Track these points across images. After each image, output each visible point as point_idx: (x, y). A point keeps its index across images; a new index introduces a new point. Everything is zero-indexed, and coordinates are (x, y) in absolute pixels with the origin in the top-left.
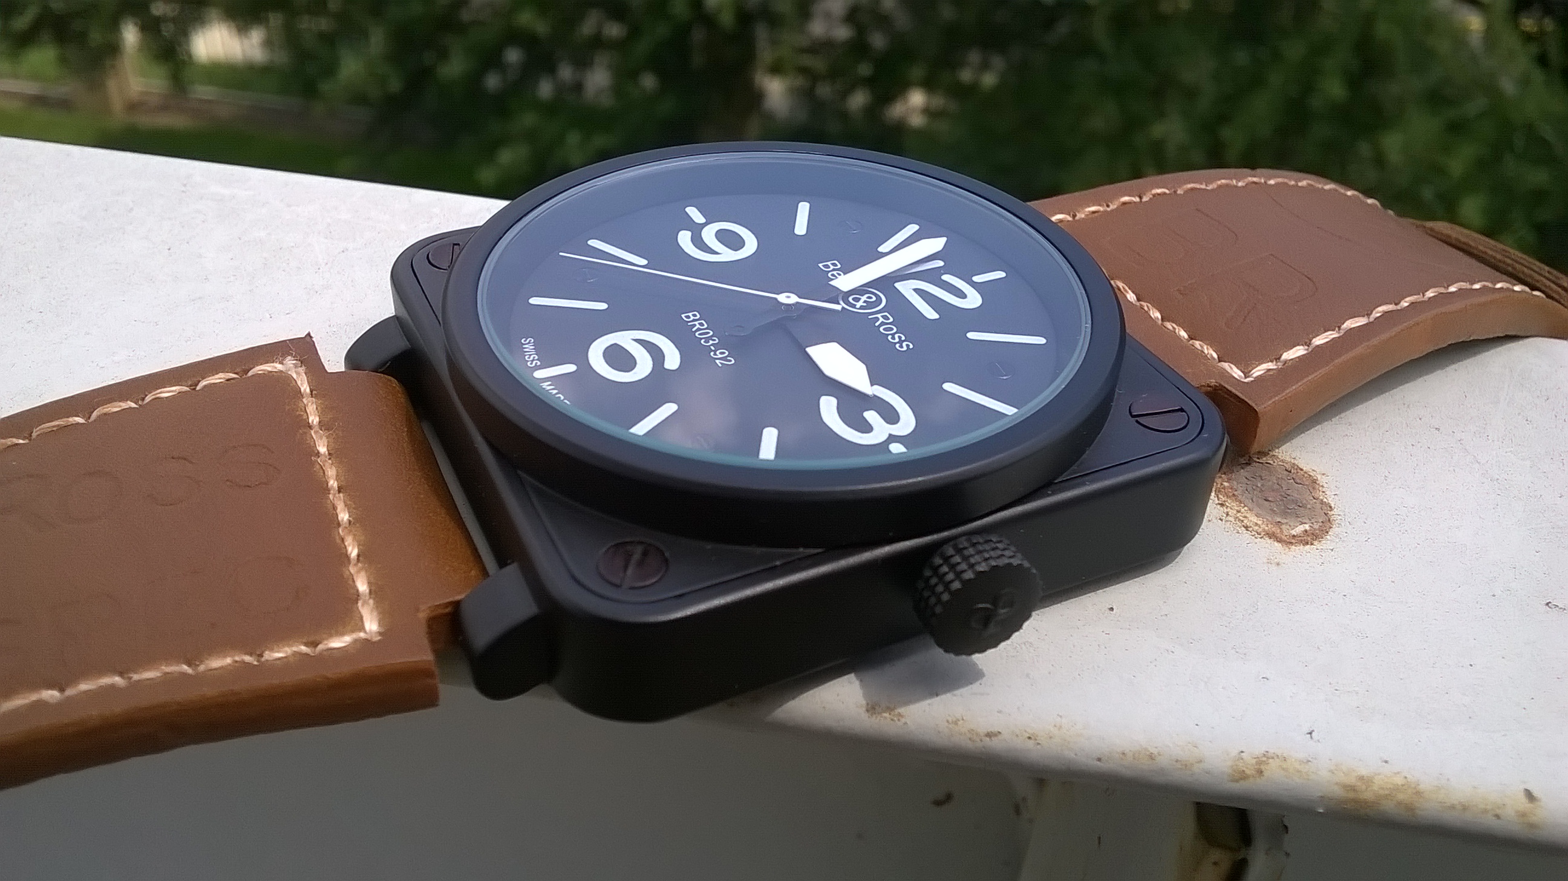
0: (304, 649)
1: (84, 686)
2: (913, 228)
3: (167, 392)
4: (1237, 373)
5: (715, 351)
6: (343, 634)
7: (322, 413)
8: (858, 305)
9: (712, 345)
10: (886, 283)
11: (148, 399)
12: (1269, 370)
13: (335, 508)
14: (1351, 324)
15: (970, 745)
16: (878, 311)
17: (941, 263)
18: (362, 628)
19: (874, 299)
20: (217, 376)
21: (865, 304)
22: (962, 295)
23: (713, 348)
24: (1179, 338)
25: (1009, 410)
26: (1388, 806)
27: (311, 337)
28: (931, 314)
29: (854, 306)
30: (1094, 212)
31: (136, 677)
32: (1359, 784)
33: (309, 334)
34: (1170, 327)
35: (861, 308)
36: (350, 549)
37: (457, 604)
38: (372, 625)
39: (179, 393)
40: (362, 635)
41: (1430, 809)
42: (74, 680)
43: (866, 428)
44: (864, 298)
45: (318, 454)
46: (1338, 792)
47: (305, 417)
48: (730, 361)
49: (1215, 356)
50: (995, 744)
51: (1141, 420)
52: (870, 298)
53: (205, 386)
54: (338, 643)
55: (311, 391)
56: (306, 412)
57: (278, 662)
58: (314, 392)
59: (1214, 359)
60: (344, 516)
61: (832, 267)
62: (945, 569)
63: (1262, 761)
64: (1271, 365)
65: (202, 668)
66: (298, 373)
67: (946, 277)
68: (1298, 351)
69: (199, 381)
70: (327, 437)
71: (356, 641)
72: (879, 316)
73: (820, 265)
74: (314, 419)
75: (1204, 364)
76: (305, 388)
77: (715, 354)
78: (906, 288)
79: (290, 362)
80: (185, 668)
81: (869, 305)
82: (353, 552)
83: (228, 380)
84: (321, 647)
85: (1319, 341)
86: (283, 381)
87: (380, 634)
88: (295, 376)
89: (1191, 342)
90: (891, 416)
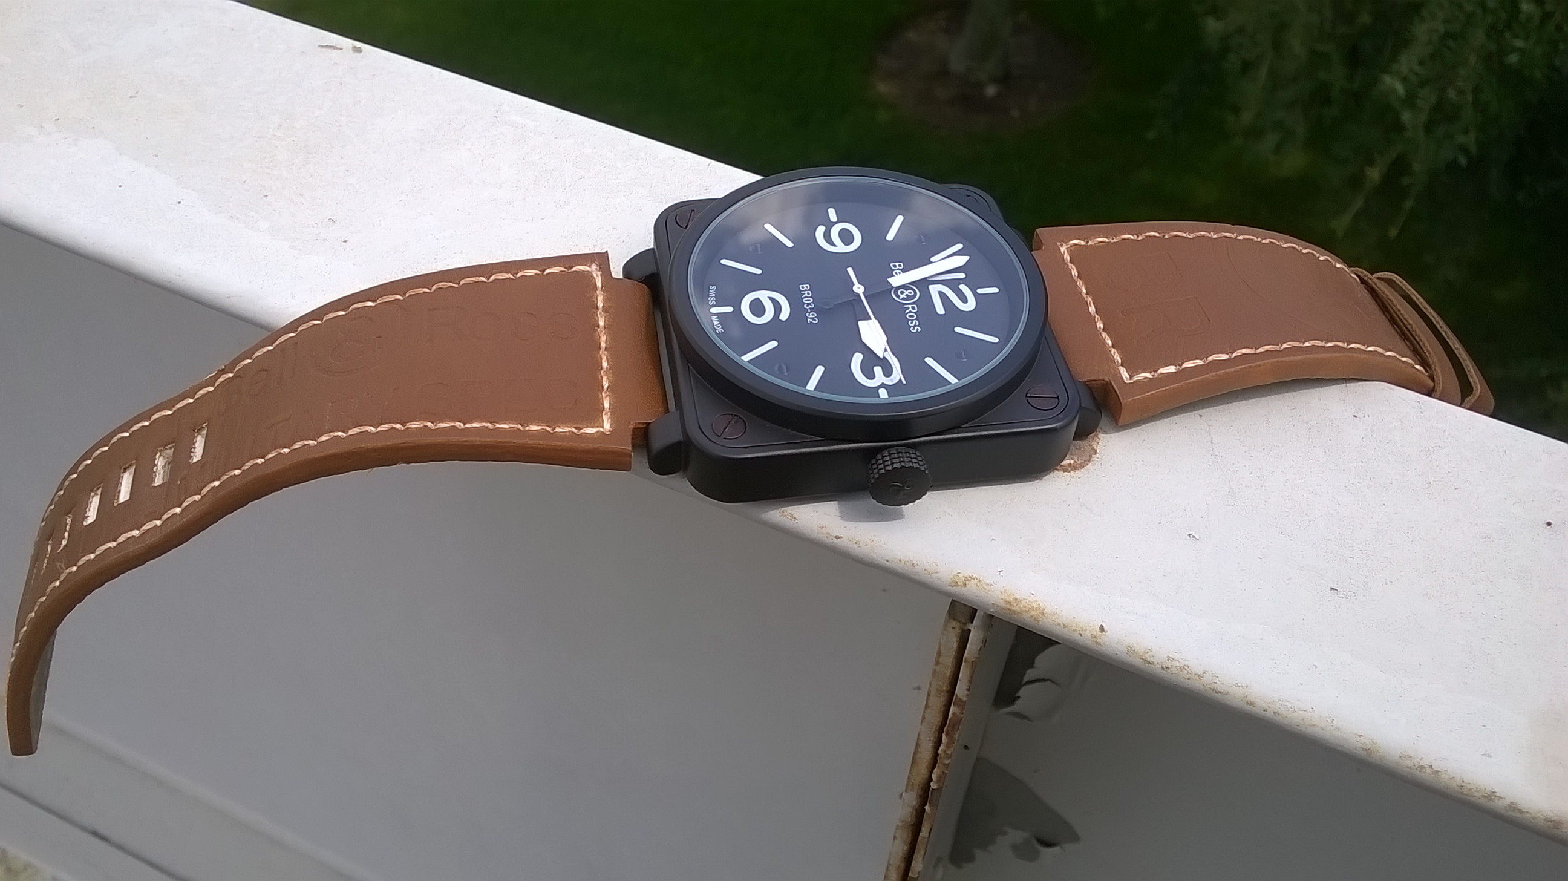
0: (574, 430)
1: (474, 425)
2: (957, 247)
3: (530, 273)
4: (1124, 374)
5: (810, 313)
6: (593, 427)
7: (605, 302)
8: (902, 296)
9: (810, 308)
10: (923, 284)
11: (519, 274)
12: (1146, 378)
13: (601, 359)
14: (1215, 357)
16: (911, 302)
17: (962, 275)
18: (602, 427)
19: (913, 293)
20: (555, 268)
21: (905, 297)
22: (964, 300)
23: (809, 310)
24: (1105, 343)
25: (953, 380)
26: (1026, 617)
27: (607, 254)
28: (940, 310)
29: (898, 297)
31: (498, 426)
32: (1013, 601)
33: (607, 252)
34: (1104, 336)
35: (903, 299)
36: (604, 383)
37: (648, 424)
38: (607, 426)
39: (537, 275)
40: (601, 429)
41: (1047, 623)
42: (471, 422)
43: (870, 376)
44: (907, 292)
45: (599, 326)
47: (596, 303)
49: (1120, 361)
51: (1030, 400)
52: (910, 293)
53: (549, 273)
54: (589, 431)
55: (602, 287)
56: (597, 300)
57: (561, 434)
58: (603, 288)
59: (1118, 363)
60: (605, 364)
61: (898, 267)
63: (967, 579)
64: (1149, 375)
66: (597, 276)
67: (963, 287)
68: (1172, 369)
69: (546, 269)
70: (605, 317)
71: (598, 432)
72: (910, 306)
73: (890, 265)
74: (600, 304)
75: (1109, 366)
76: (599, 284)
77: (809, 315)
78: (934, 290)
79: (594, 267)
81: (908, 298)
82: (606, 385)
83: (561, 272)
84: (582, 431)
86: (589, 276)
87: (610, 431)
88: (595, 276)
89: (1110, 349)
90: (889, 373)
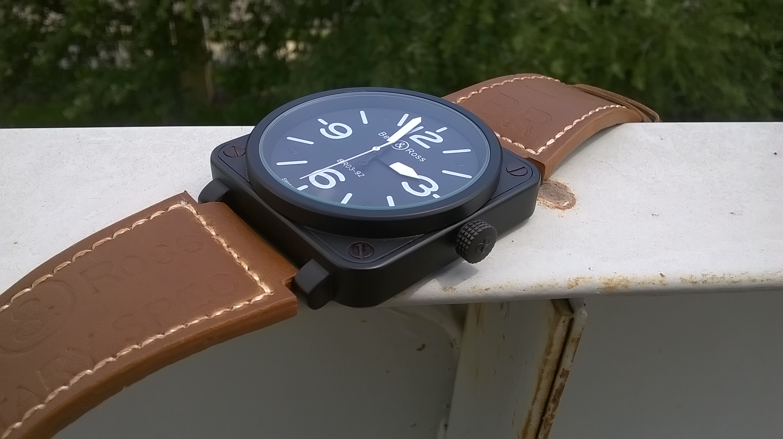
0: (247, 303)
1: (172, 331)
2: (406, 116)
3: (141, 222)
4: (533, 152)
5: (356, 172)
6: (259, 295)
7: (206, 220)
8: (400, 147)
9: (354, 170)
10: (406, 137)
11: (134, 226)
12: (544, 149)
13: (230, 253)
14: (567, 128)
15: (480, 295)
16: (408, 148)
17: (422, 127)
18: (265, 292)
19: (404, 144)
20: (156, 213)
21: (402, 147)
22: (435, 138)
23: (354, 171)
24: (509, 142)
25: (470, 177)
26: (620, 287)
27: (187, 192)
28: (427, 146)
29: (398, 148)
30: (463, 100)
32: (609, 281)
33: (185, 191)
34: (505, 139)
35: (401, 148)
36: (244, 266)
38: (268, 290)
39: (145, 221)
40: (265, 294)
41: (633, 286)
43: (422, 191)
44: (400, 144)
45: (212, 235)
46: (604, 286)
47: (200, 223)
48: (363, 175)
49: (523, 147)
50: (489, 292)
51: (511, 173)
52: (402, 144)
53: (154, 218)
54: (259, 298)
55: (197, 213)
56: (200, 221)
57: (240, 309)
59: (523, 148)
61: (384, 135)
62: (466, 233)
63: (577, 280)
64: (544, 148)
65: (213, 316)
66: (188, 206)
67: (426, 132)
68: (552, 141)
69: (151, 216)
70: (213, 228)
71: (264, 296)
72: (409, 150)
73: (379, 134)
74: (204, 223)
75: (521, 151)
76: (194, 212)
77: (356, 173)
78: (414, 138)
79: (183, 203)
80: (206, 317)
81: (403, 147)
82: (246, 267)
83: (162, 214)
84: (253, 301)
85: (557, 136)
86: (182, 210)
87: (272, 293)
88: (188, 208)
89: (514, 143)
90: (429, 186)
